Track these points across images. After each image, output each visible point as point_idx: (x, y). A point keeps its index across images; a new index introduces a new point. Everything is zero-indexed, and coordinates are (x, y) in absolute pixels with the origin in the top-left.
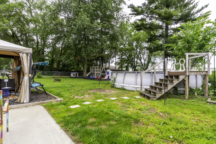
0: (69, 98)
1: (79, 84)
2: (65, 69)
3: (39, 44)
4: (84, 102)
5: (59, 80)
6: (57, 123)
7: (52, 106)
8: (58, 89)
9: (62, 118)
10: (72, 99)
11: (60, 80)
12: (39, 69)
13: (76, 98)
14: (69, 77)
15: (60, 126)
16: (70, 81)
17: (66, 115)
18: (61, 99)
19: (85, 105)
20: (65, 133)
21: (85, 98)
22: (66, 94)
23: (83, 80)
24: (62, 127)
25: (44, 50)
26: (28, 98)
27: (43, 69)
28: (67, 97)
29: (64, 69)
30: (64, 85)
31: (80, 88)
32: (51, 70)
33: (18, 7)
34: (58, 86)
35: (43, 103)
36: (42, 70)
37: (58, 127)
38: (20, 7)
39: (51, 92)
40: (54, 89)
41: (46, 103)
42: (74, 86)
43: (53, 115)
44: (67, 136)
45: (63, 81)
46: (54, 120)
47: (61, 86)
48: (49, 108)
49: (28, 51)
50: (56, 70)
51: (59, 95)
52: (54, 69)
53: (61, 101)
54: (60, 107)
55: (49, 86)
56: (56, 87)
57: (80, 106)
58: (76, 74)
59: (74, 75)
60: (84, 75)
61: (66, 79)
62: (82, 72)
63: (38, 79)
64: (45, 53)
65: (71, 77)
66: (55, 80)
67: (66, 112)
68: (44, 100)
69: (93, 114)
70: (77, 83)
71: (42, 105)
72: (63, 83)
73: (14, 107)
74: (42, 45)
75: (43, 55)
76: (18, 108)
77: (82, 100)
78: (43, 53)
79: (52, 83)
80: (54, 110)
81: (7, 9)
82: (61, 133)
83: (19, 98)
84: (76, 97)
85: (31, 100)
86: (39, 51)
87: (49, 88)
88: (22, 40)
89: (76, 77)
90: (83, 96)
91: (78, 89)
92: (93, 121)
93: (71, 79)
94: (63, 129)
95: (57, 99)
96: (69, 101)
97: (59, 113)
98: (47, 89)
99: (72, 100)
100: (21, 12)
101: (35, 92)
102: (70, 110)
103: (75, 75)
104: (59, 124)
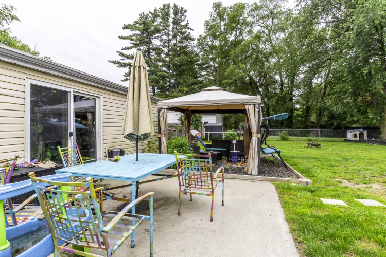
0: (326, 181)
1: (366, 155)
2: (335, 124)
3: (285, 85)
4: (363, 198)
5: (317, 146)
6: (287, 219)
7: (289, 188)
8: (310, 162)
9: (297, 214)
10: (333, 185)
11: (319, 145)
12: (285, 125)
13: (343, 185)
14: (343, 139)
15: (290, 228)
16: (341, 148)
17: (308, 211)
18: (309, 180)
19: (362, 205)
20: (293, 243)
21: (370, 190)
22: (323, 174)
23: (379, 147)
24: (292, 230)
25: (292, 94)
26: (257, 169)
27: (292, 126)
28: (321, 180)
29: (332, 125)
30: (325, 156)
31: (362, 166)
32: (306, 127)
33: (254, 41)
34: (312, 156)
35: (276, 180)
36: (289, 127)
37: (285, 227)
38: (257, 41)
39: (295, 165)
40: (302, 160)
41: (281, 181)
42: (347, 160)
43: (285, 204)
44: (295, 250)
45: (324, 148)
46: (283, 213)
47: (317, 157)
48: (283, 191)
49: (255, 101)
50: (314, 125)
51: (307, 172)
52: (312, 125)
53: (307, 183)
54: (302, 193)
55: (295, 155)
56: (306, 158)
57: (346, 205)
58: (361, 134)
59: (355, 136)
60: (382, 136)
61: (333, 143)
62: (379, 128)
63: (281, 142)
64: (293, 98)
65: (346, 141)
66: (309, 144)
67: (310, 207)
68: (278, 176)
69: (377, 233)
70: (361, 154)
71: (273, 184)
72: (323, 152)
73: (238, 178)
74: (289, 86)
75: (290, 102)
76: (243, 180)
77: (359, 193)
78: (291, 100)
79: (301, 150)
80: (290, 196)
81: (243, 51)
82: (287, 239)
83: (246, 168)
84: (345, 183)
85: (261, 172)
86: (284, 97)
87: (295, 158)
88: (261, 85)
89: (361, 140)
90: (365, 185)
91: (354, 168)
92: (369, 248)
93: (346, 143)
94: (293, 235)
95: (301, 179)
96: (324, 188)
97: (295, 204)
98: (290, 159)
99: (332, 187)
100: (258, 47)
101: (270, 162)
102: (321, 206)
103: (358, 135)
104: (289, 223)
